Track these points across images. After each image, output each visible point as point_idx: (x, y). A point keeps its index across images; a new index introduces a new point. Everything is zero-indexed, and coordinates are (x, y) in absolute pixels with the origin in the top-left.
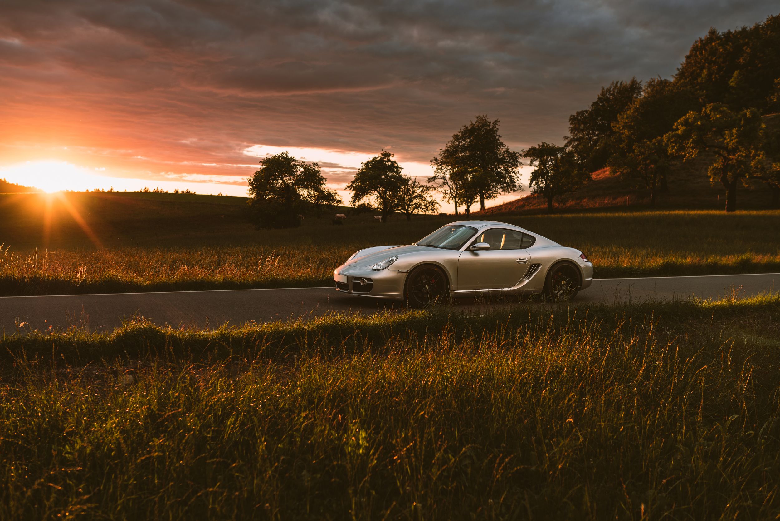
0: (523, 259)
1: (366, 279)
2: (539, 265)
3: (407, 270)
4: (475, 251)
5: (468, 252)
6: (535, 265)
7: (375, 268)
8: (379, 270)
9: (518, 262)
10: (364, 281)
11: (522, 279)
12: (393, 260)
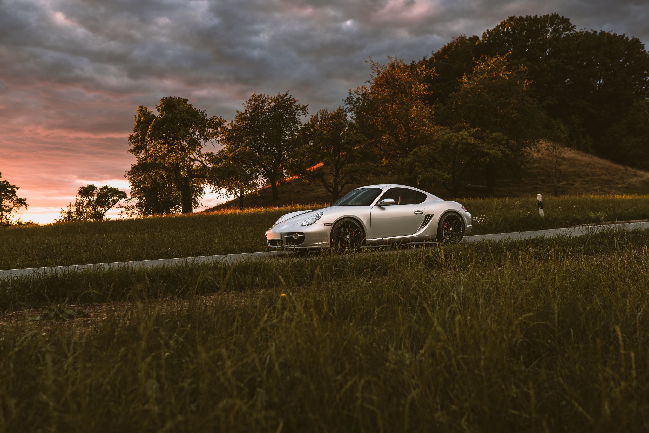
0: (419, 211)
1: (299, 233)
2: (432, 216)
3: (332, 223)
4: (382, 207)
5: (376, 207)
6: (429, 216)
7: (304, 224)
8: (308, 225)
9: (416, 214)
10: (296, 235)
11: (420, 227)
12: (319, 216)
